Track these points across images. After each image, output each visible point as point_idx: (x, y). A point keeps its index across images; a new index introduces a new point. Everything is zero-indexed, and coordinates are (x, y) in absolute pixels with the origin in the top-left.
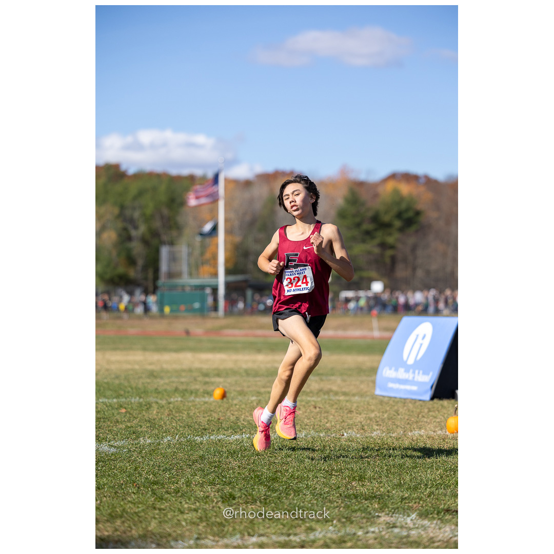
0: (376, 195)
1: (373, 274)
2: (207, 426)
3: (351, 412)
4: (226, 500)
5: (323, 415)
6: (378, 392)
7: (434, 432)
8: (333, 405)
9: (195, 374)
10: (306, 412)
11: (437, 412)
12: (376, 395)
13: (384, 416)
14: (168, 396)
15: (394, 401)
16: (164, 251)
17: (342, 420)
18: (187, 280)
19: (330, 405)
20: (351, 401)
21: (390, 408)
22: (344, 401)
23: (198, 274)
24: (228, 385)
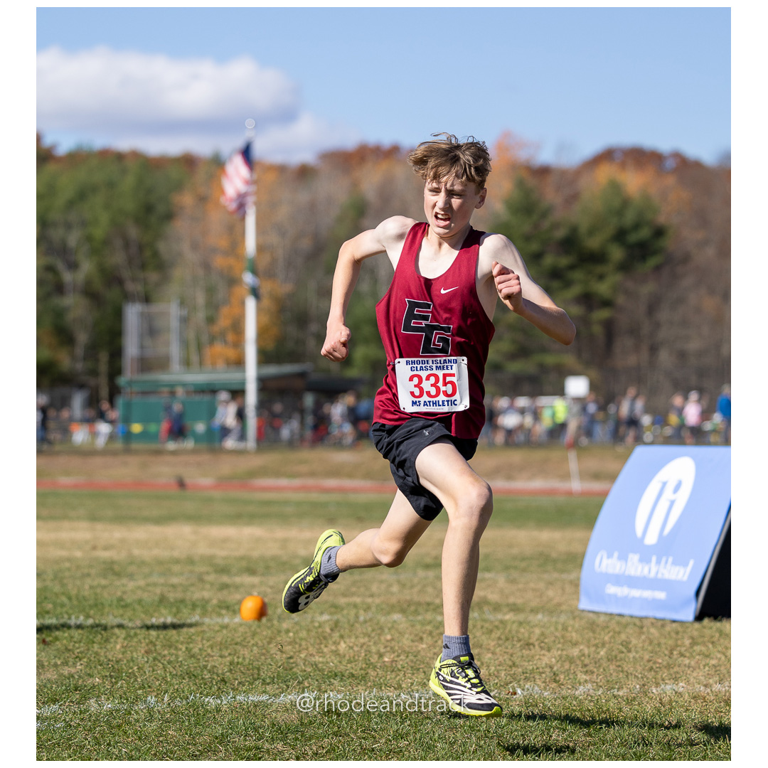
0: (573, 198)
1: (569, 360)
2: (228, 674)
3: (528, 645)
6: (584, 604)
7: (706, 686)
8: (491, 631)
9: (200, 569)
10: (435, 647)
11: (710, 646)
12: (583, 611)
13: (598, 653)
14: (146, 612)
15: (618, 623)
16: (132, 314)
17: (510, 663)
18: (177, 374)
19: (484, 630)
20: (529, 623)
21: (611, 638)
22: (514, 622)
23: (201, 363)
24: (269, 590)
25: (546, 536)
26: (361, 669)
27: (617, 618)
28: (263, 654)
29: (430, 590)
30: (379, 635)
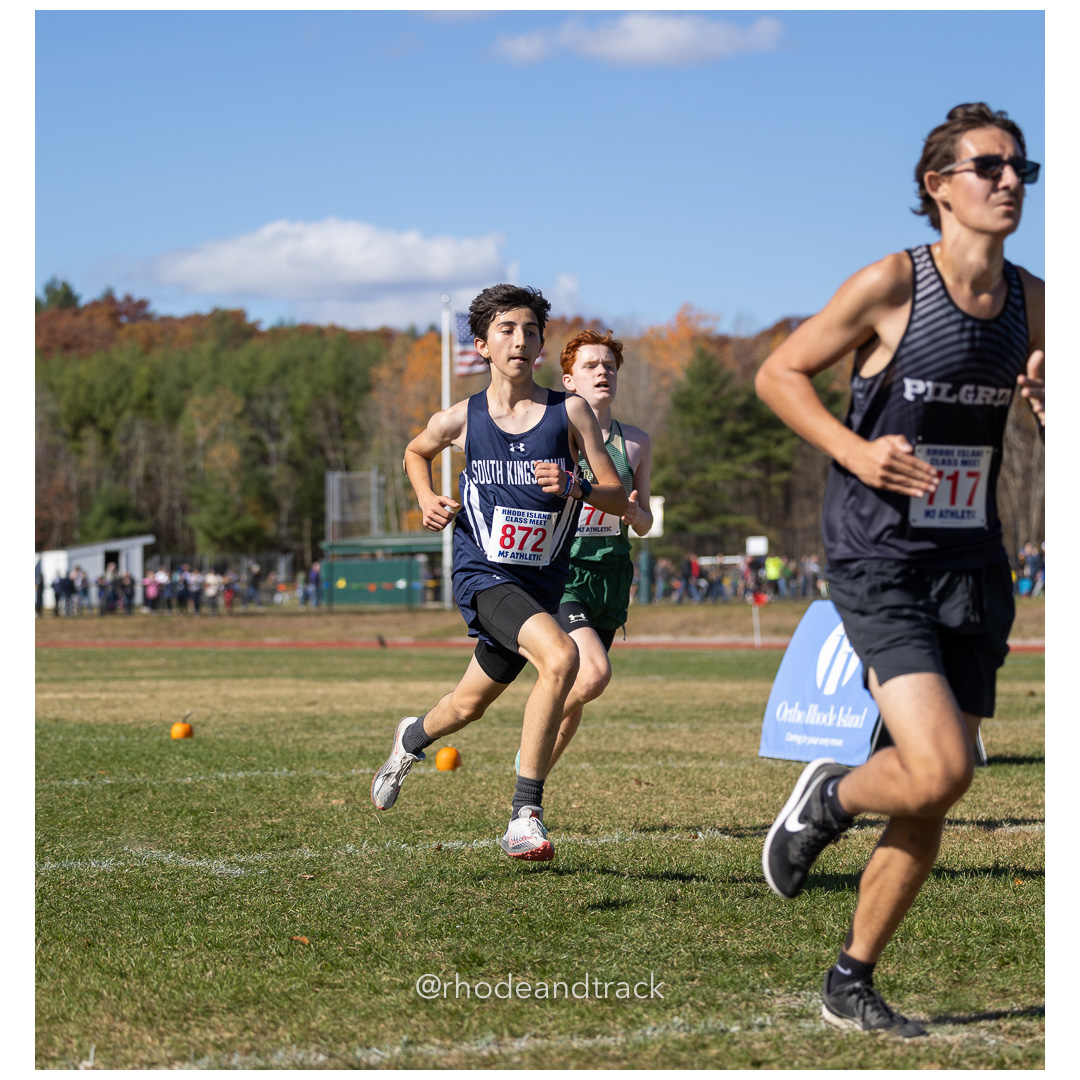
1: (750, 521)
2: (424, 821)
3: (710, 791)
4: (465, 966)
5: (655, 799)
6: (764, 752)
8: (674, 779)
10: (620, 794)
12: (763, 758)
14: (347, 764)
16: (334, 481)
17: (692, 808)
18: (377, 538)
19: (669, 778)
20: (710, 770)
21: (788, 784)
22: (696, 770)
23: (399, 529)
24: (463, 742)
25: (727, 687)
26: (551, 815)
27: (794, 764)
28: (457, 803)
29: (617, 739)
30: (568, 783)
